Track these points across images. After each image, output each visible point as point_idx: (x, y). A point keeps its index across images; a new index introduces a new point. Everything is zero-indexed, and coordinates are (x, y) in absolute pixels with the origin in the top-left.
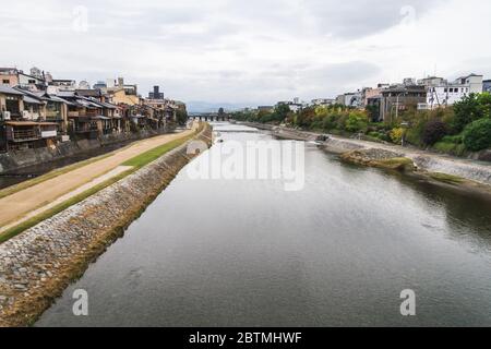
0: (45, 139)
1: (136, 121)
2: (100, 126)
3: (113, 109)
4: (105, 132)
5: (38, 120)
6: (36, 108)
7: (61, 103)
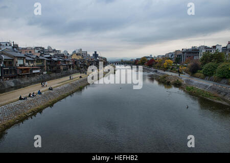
0: (34, 73)
1: (79, 66)
2: (62, 68)
3: (69, 61)
4: (64, 70)
5: (33, 66)
6: (32, 62)
7: (44, 59)
